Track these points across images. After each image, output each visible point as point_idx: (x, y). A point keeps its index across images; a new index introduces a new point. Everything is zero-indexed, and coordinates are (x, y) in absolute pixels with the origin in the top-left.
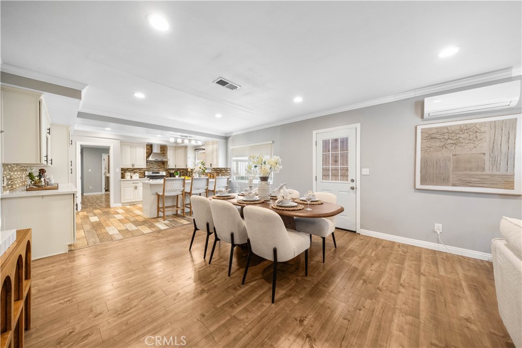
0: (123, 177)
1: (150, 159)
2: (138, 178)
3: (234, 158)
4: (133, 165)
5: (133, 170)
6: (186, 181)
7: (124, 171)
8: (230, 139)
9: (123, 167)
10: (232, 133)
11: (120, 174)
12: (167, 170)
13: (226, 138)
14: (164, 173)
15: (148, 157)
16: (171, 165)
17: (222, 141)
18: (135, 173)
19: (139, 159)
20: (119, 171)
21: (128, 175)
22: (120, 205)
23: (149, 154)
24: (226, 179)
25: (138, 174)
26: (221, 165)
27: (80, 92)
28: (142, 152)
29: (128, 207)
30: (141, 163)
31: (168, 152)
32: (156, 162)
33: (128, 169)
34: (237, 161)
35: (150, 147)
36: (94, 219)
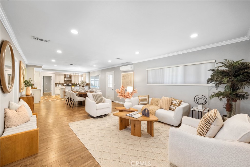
0: (56, 86)
1: (65, 79)
2: (61, 86)
3: (91, 80)
4: (59, 82)
5: (59, 84)
6: (72, 87)
7: (56, 84)
8: (90, 73)
9: (56, 83)
10: (90, 71)
11: (55, 85)
12: (72, 83)
13: (89, 73)
14: (71, 85)
15: (64, 79)
16: (73, 82)
17: (87, 74)
18: (60, 84)
19: (61, 79)
20: (54, 84)
21: (58, 85)
22: (55, 95)
23: (65, 78)
24: (87, 87)
25: (61, 85)
26: (88, 82)
27: (42, 66)
28: (62, 77)
29: (57, 96)
30: (62, 81)
31: (72, 77)
32: (67, 81)
33: (58, 83)
34: (92, 80)
35: (65, 76)
36: (46, 98)
